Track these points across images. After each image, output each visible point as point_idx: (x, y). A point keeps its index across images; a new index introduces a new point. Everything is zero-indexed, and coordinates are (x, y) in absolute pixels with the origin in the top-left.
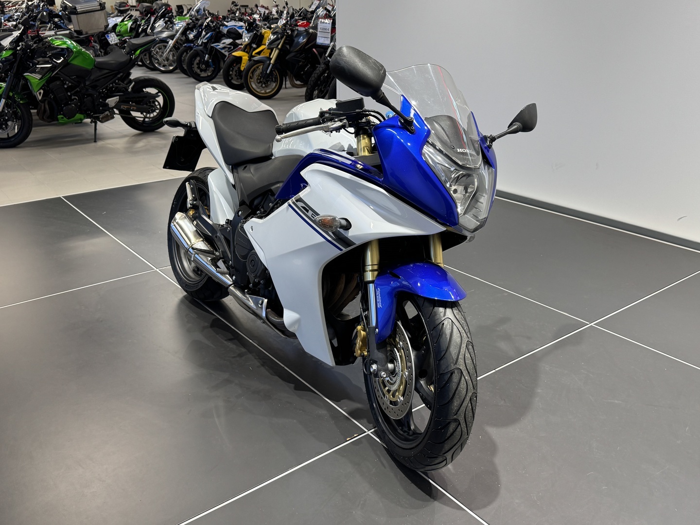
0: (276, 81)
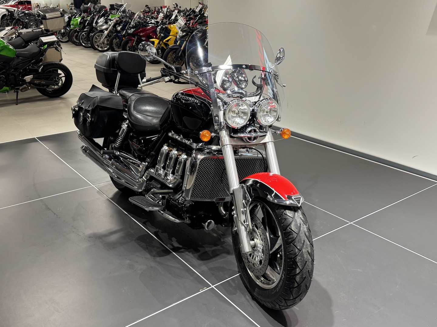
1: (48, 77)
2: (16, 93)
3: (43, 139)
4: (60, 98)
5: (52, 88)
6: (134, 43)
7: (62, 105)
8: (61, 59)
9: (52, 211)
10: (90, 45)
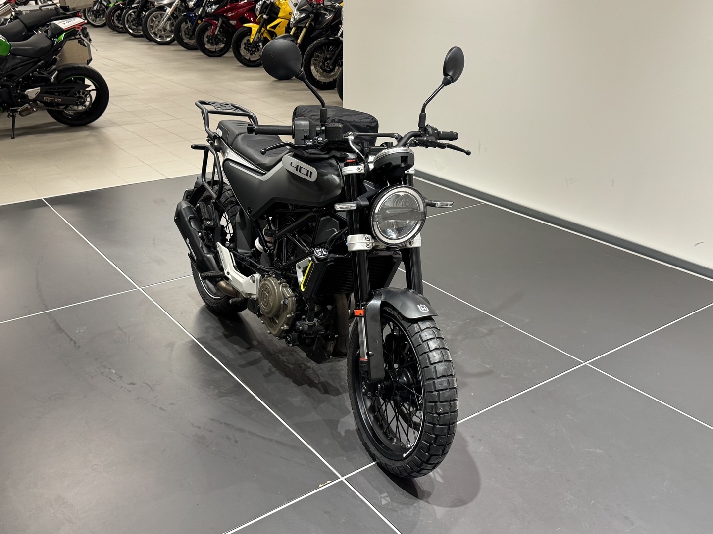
1: (67, 90)
2: (11, 118)
3: (56, 201)
4: (88, 126)
5: (73, 110)
6: (216, 29)
7: (90, 140)
8: (89, 59)
9: (67, 335)
10: (142, 33)
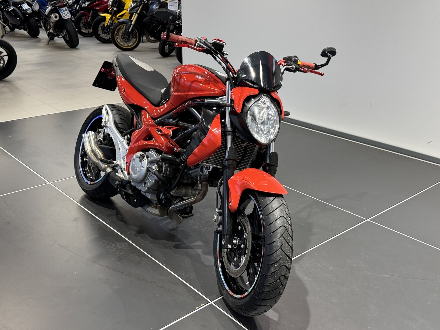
0: (136, 37)
4: (3, 81)
6: (88, 18)
7: (4, 89)
8: (2, 35)
